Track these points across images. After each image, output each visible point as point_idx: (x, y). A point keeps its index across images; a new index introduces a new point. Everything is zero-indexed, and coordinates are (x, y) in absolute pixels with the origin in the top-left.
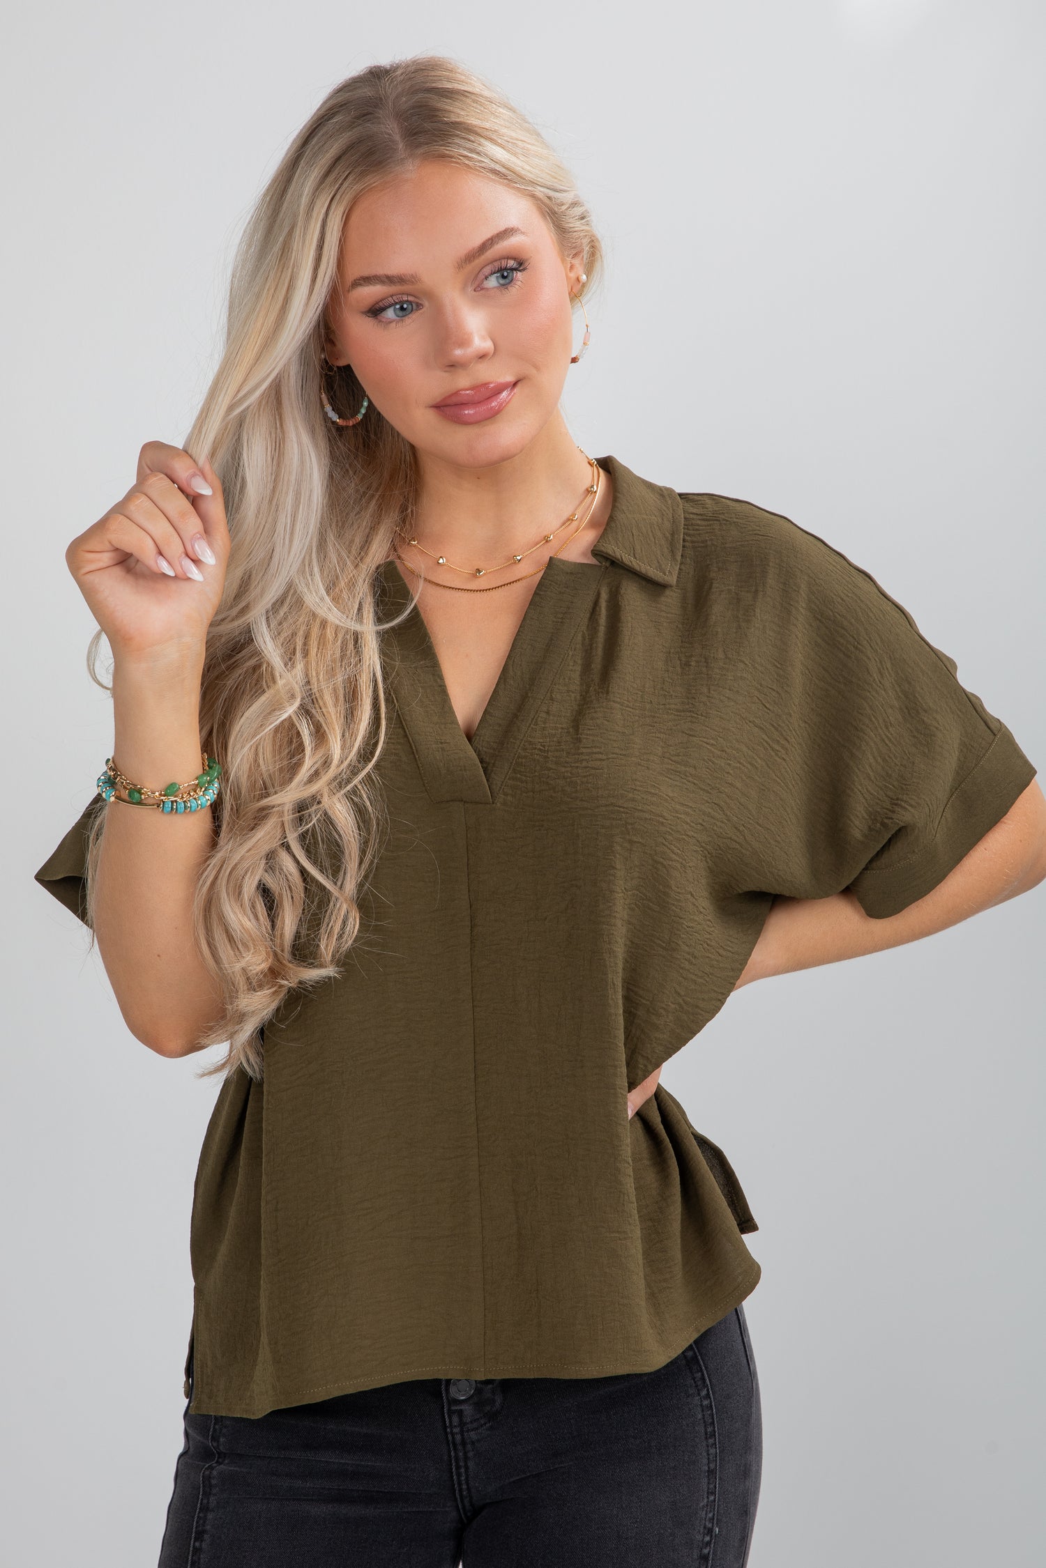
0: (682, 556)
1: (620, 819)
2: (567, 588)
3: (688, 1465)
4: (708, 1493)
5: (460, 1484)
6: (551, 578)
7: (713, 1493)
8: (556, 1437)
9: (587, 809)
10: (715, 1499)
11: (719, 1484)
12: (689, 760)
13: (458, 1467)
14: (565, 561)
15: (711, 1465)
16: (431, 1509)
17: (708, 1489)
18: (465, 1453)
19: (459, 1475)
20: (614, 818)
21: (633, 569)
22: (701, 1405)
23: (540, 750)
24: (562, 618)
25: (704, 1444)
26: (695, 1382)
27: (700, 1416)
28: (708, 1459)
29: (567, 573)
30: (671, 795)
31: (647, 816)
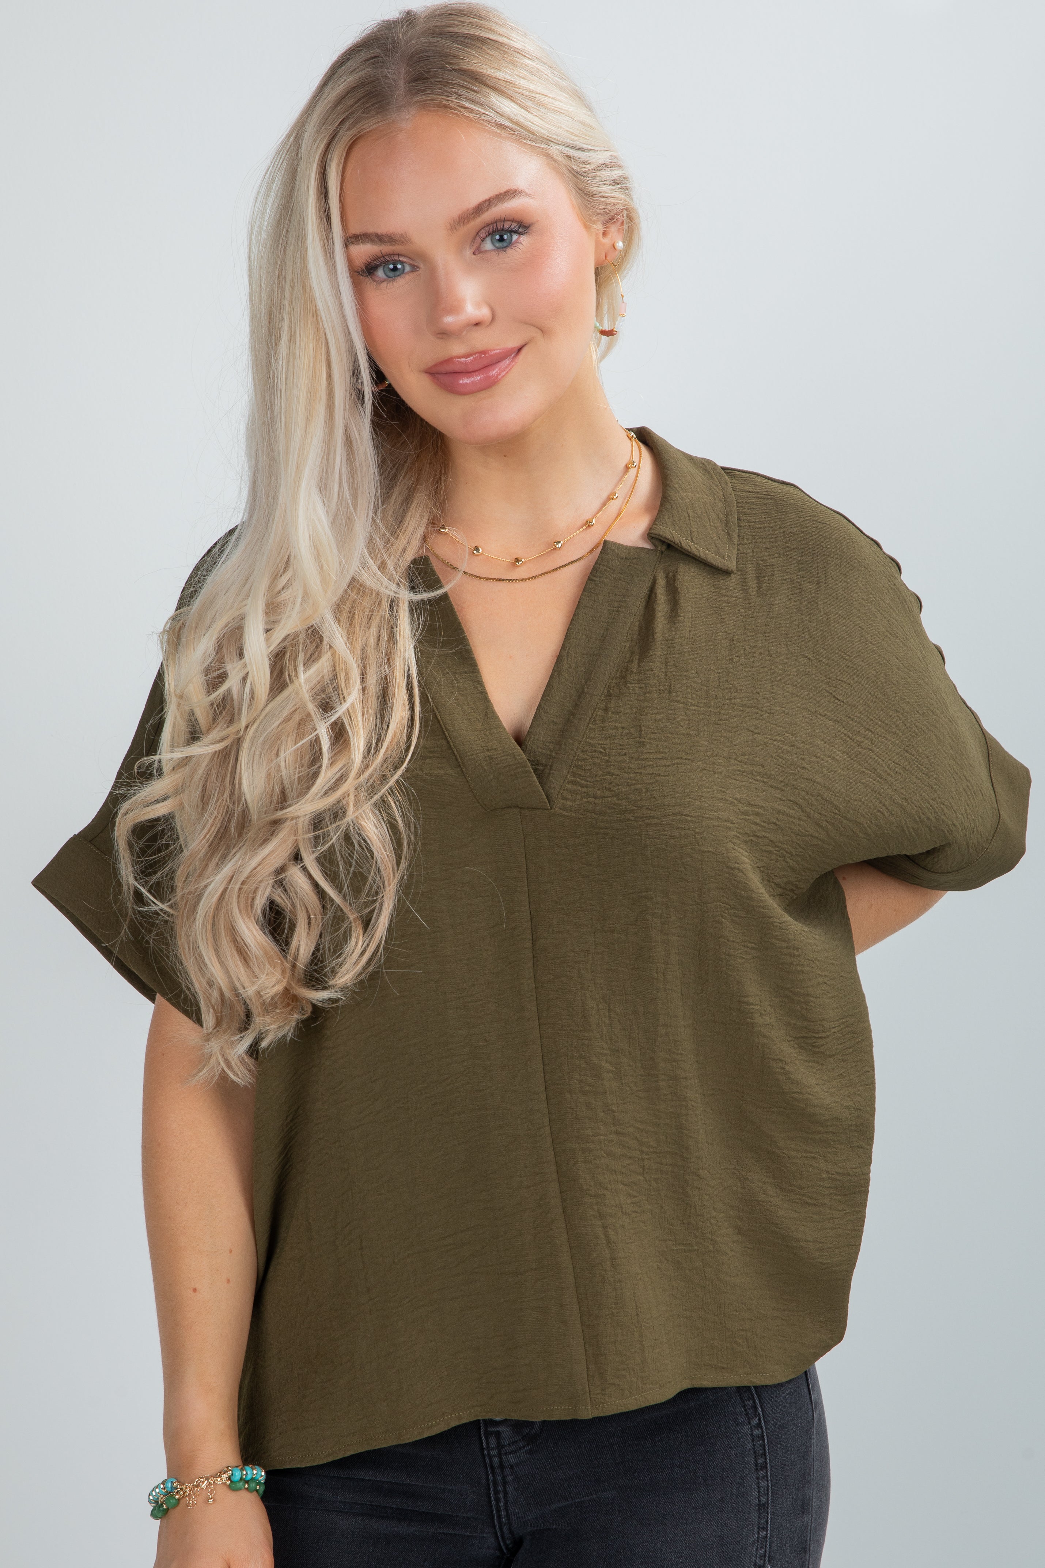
0: (739, 536)
1: (689, 829)
2: (622, 573)
3: (737, 1498)
4: (759, 1528)
5: (498, 1511)
6: (605, 564)
7: (765, 1529)
8: (599, 1463)
9: (654, 818)
10: (767, 1535)
11: (771, 1519)
12: (755, 759)
13: (496, 1492)
14: (619, 545)
15: (762, 1499)
16: (468, 1534)
17: (759, 1523)
18: (504, 1478)
19: (498, 1500)
20: (682, 828)
21: (693, 554)
22: (752, 1435)
23: (601, 752)
24: (618, 607)
25: (754, 1476)
26: (746, 1410)
27: (750, 1446)
28: (759, 1492)
29: (622, 558)
30: (738, 796)
31: (715, 823)
